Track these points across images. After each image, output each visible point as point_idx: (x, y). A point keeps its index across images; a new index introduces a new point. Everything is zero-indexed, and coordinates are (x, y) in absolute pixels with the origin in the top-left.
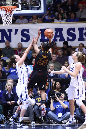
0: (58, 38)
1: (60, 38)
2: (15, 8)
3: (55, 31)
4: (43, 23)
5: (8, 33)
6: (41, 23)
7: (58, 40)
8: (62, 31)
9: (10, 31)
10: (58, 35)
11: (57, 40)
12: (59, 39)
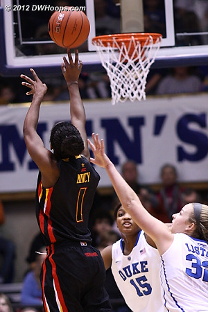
2: (155, 40)
5: (129, 131)
9: (137, 122)
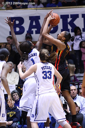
0: (34, 30)
1: (36, 29)
3: (30, 19)
4: (13, 10)
6: (11, 9)
7: (34, 32)
8: (39, 20)
10: (34, 25)
11: (32, 33)
12: (36, 31)
